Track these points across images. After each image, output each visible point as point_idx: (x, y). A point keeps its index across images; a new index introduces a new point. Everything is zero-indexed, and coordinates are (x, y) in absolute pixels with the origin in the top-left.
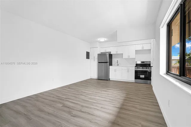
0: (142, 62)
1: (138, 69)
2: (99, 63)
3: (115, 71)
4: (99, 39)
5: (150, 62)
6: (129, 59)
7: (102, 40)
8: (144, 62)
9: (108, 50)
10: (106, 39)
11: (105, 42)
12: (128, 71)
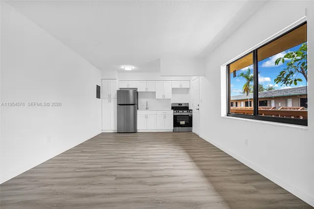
0: (179, 104)
1: (178, 114)
2: (120, 105)
3: (146, 117)
4: (122, 67)
5: (188, 104)
6: (164, 100)
7: (128, 68)
8: (181, 105)
9: (132, 85)
10: (133, 68)
11: (132, 71)
12: (165, 117)
